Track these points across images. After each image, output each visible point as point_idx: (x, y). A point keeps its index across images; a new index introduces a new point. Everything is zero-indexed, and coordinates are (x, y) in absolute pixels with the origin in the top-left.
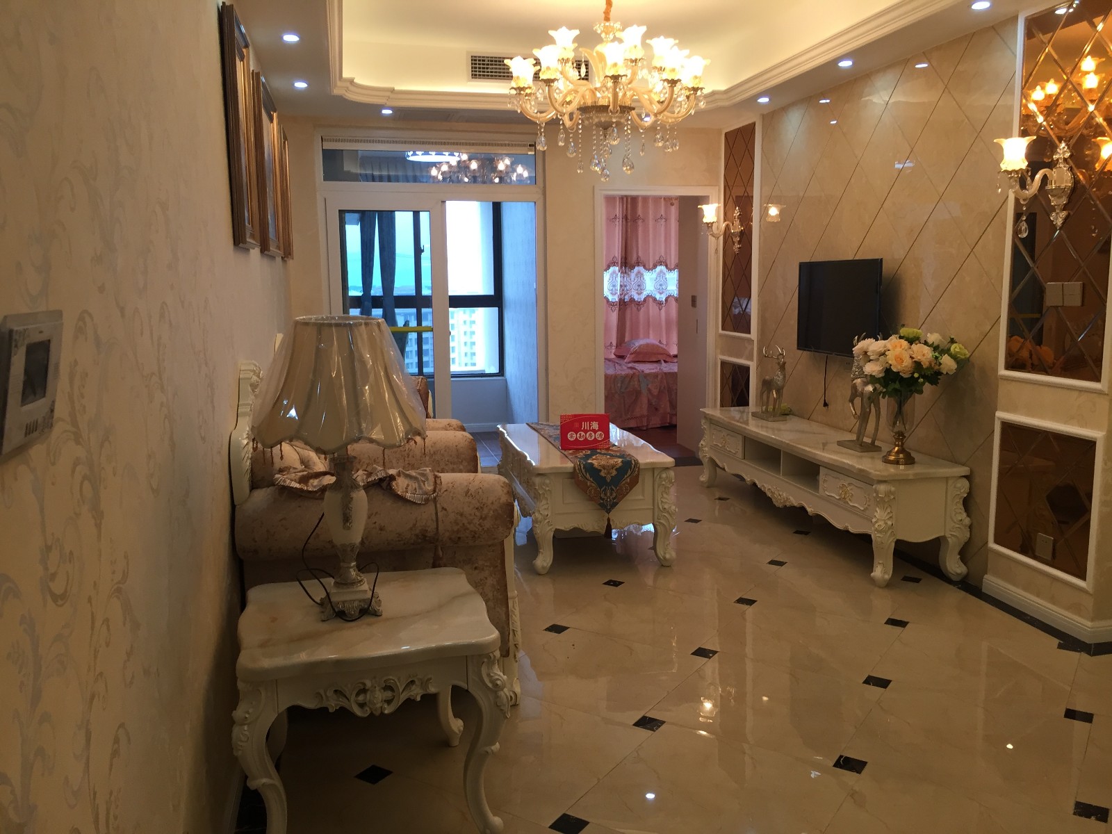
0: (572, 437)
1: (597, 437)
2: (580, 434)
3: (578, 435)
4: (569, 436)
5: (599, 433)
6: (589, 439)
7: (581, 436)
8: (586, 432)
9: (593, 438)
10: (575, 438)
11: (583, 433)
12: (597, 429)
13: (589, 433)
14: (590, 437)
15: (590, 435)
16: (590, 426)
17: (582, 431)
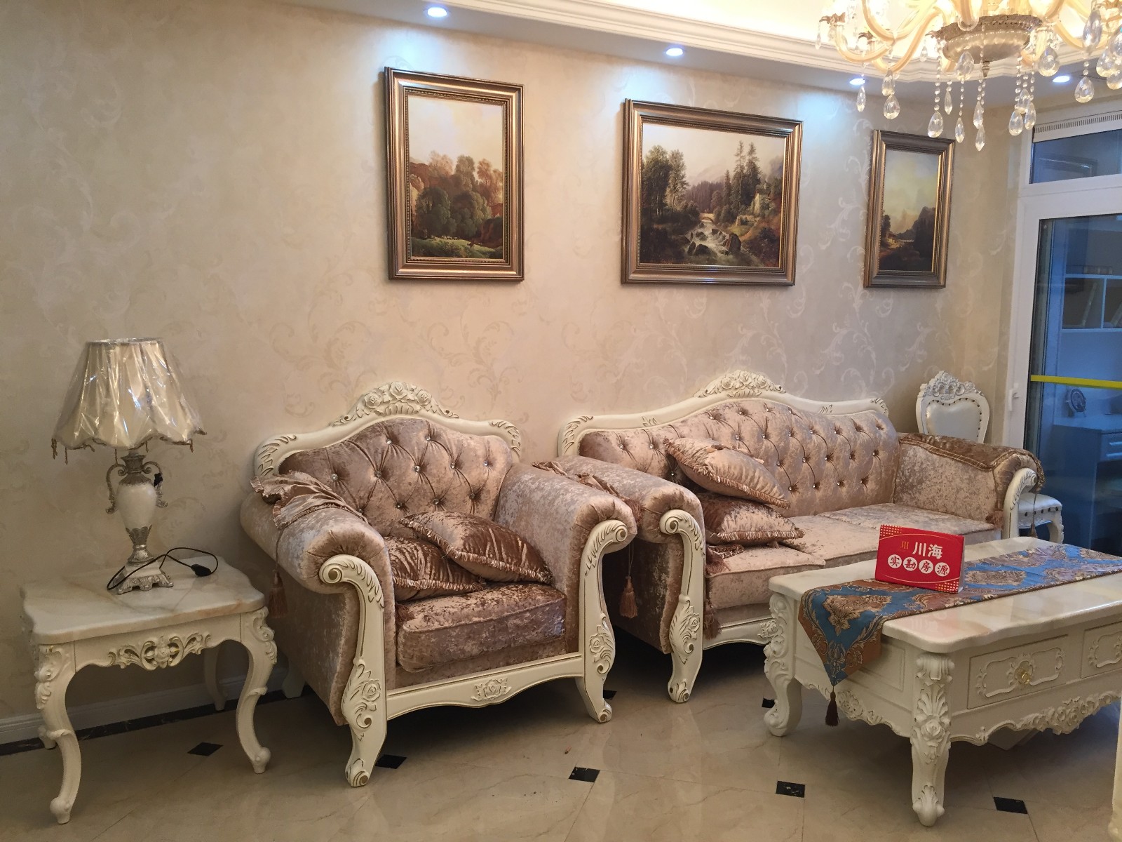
0: (894, 562)
1: (936, 570)
2: (909, 561)
3: (906, 562)
4: (890, 560)
5: (942, 564)
6: (923, 571)
7: (910, 564)
8: (919, 558)
9: (930, 571)
10: (899, 565)
11: (913, 560)
12: (939, 557)
13: (924, 561)
14: (926, 568)
15: (926, 566)
16: (928, 551)
17: (913, 556)
